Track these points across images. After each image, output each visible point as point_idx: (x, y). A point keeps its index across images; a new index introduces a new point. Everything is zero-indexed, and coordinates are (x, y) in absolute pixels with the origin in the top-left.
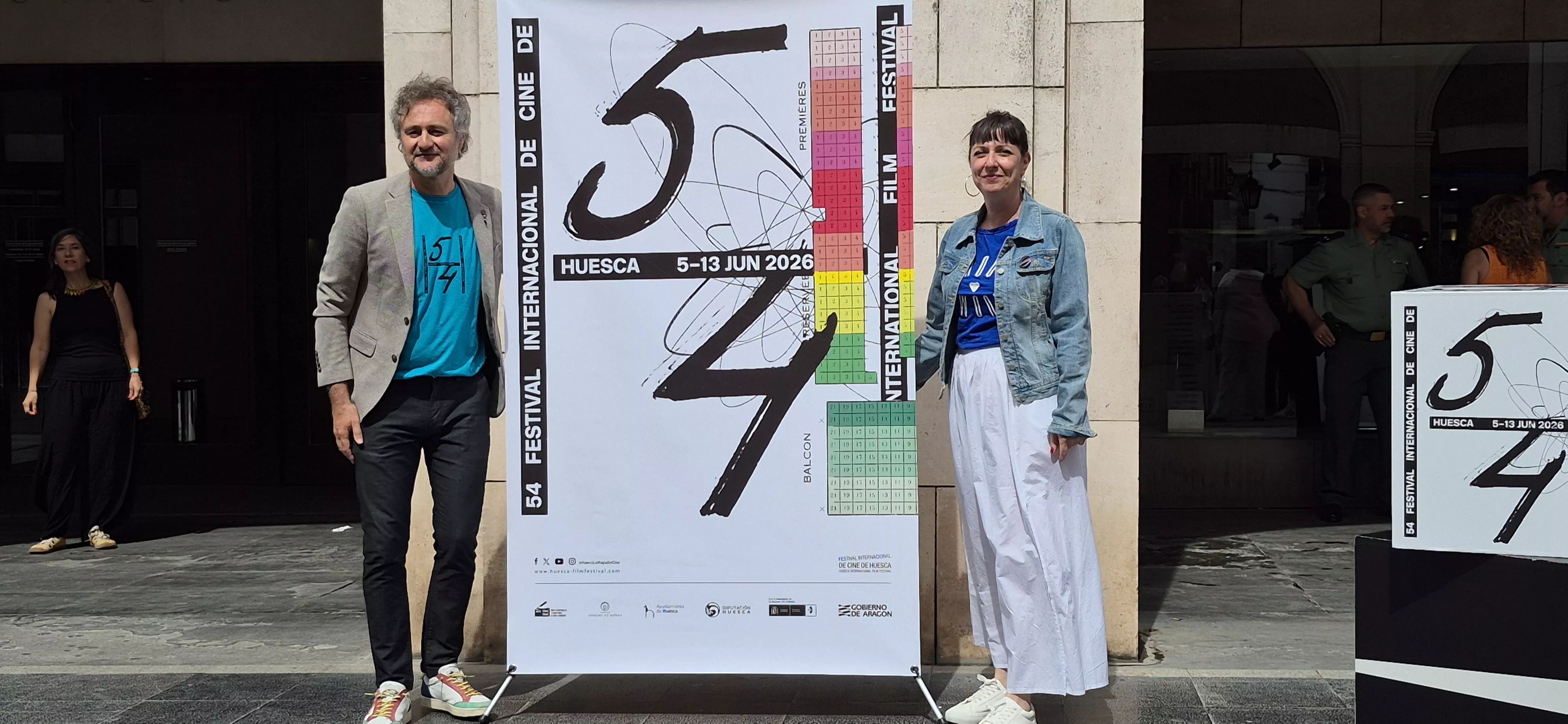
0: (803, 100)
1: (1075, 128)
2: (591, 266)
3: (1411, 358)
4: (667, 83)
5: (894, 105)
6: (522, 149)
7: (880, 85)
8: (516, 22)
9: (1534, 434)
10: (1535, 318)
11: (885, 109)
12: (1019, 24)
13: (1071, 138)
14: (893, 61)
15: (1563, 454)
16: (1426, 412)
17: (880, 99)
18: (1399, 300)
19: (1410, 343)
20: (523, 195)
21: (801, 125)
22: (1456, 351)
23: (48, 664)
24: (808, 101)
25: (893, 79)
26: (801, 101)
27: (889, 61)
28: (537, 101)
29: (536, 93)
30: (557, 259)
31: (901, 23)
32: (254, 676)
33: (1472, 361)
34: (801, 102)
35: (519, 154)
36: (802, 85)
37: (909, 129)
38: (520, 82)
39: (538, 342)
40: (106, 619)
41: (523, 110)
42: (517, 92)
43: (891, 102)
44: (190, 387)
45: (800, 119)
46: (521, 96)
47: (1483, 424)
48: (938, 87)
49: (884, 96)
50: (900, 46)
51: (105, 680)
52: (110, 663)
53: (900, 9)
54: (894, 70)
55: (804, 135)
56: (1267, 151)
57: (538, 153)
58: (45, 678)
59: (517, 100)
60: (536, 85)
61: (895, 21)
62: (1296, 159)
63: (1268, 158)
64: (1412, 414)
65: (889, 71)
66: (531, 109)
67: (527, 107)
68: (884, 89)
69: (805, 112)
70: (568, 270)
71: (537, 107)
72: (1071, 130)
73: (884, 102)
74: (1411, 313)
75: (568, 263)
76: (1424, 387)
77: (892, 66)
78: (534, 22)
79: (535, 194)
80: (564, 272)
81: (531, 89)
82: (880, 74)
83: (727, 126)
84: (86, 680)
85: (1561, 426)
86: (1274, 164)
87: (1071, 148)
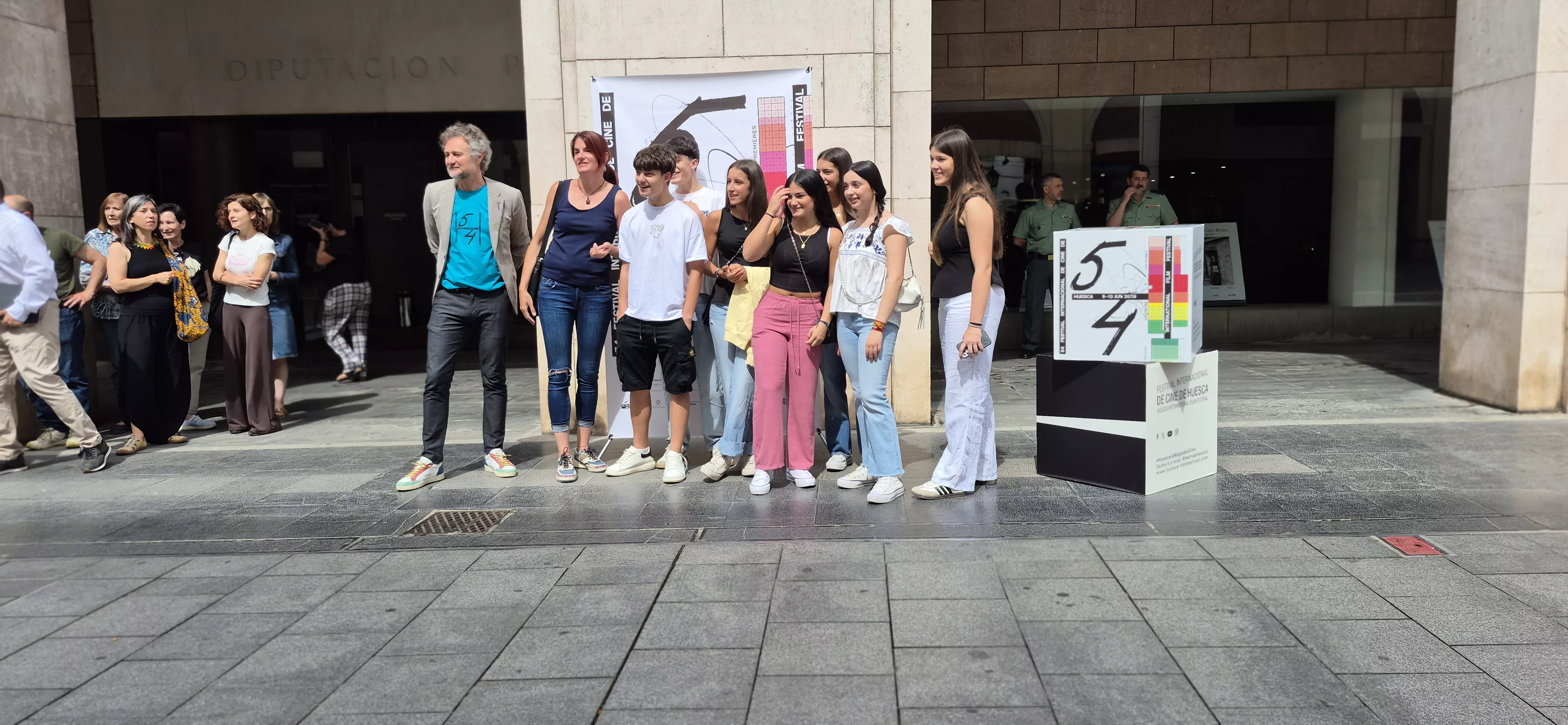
0: (755, 135)
1: (896, 148)
3: (1063, 265)
5: (803, 137)
7: (795, 127)
8: (601, 95)
9: (1122, 301)
10: (1122, 244)
12: (866, 92)
13: (894, 154)
14: (802, 114)
15: (1136, 311)
16: (1070, 291)
17: (795, 134)
18: (1058, 235)
19: (1063, 257)
21: (754, 148)
22: (1085, 261)
23: (357, 441)
24: (757, 136)
25: (802, 124)
27: (799, 114)
29: (613, 133)
31: (805, 94)
33: (1092, 265)
36: (754, 126)
38: (605, 127)
40: (381, 419)
43: (801, 136)
44: (407, 296)
45: (754, 145)
47: (1097, 297)
48: (824, 127)
49: (798, 133)
50: (805, 106)
51: (390, 449)
52: (391, 440)
53: (805, 87)
54: (802, 119)
56: (1001, 155)
58: (358, 448)
60: (613, 128)
61: (802, 93)
62: (1018, 159)
63: (1003, 158)
64: (1063, 293)
65: (800, 120)
68: (797, 129)
69: (756, 141)
72: (894, 150)
73: (797, 136)
74: (1063, 242)
76: (1069, 279)
77: (801, 117)
78: (611, 95)
81: (611, 131)
82: (795, 121)
83: (715, 149)
84: (379, 449)
85: (1135, 297)
86: (1006, 162)
87: (894, 158)
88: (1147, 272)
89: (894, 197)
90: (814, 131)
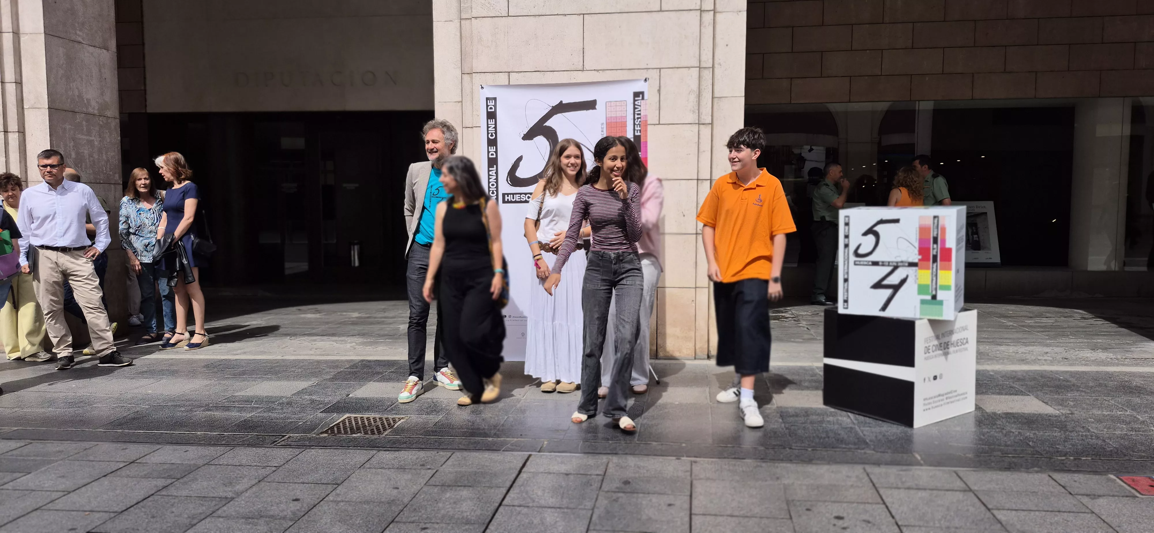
1: (716, 141)
2: (517, 198)
3: (847, 237)
4: (548, 124)
5: (640, 132)
6: (490, 150)
7: (634, 124)
8: (487, 99)
9: (896, 268)
10: (897, 221)
11: (636, 134)
12: (693, 98)
13: (714, 145)
14: (640, 114)
15: (907, 276)
16: (852, 258)
17: (634, 130)
18: (843, 213)
19: (847, 231)
20: (490, 169)
22: (865, 234)
23: (304, 355)
25: (640, 121)
26: (602, 130)
27: (638, 114)
28: (496, 130)
29: (495, 128)
30: (504, 195)
31: (643, 99)
32: (385, 361)
33: (871, 238)
35: (489, 152)
36: (602, 124)
37: (646, 143)
38: (489, 123)
40: (325, 338)
41: (490, 134)
42: (488, 127)
43: (639, 131)
44: (356, 244)
46: (490, 129)
47: (875, 264)
48: (659, 124)
49: (636, 128)
50: (642, 108)
51: (326, 362)
52: (329, 355)
53: (642, 93)
54: (640, 118)
56: (807, 145)
57: (496, 152)
58: (303, 361)
59: (488, 130)
60: (496, 124)
61: (641, 98)
63: (809, 147)
64: (847, 260)
65: (638, 118)
66: (494, 134)
67: (492, 133)
68: (636, 126)
70: (508, 199)
71: (496, 133)
72: (714, 142)
73: (636, 131)
74: (847, 219)
75: (508, 196)
76: (852, 248)
77: (639, 116)
78: (495, 99)
79: (495, 168)
80: (506, 200)
81: (494, 126)
82: (634, 119)
84: (318, 362)
85: (907, 264)
86: (811, 150)
87: (714, 149)
88: (917, 245)
90: (649, 128)
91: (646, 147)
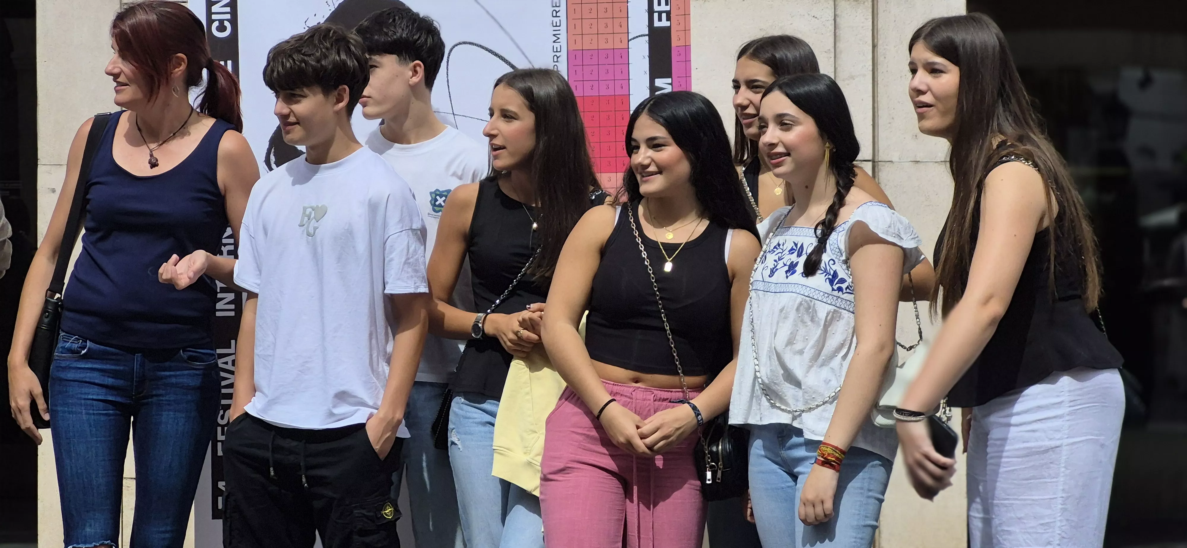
0: (557, 12)
1: (886, 47)
5: (668, 19)
11: (657, 24)
13: (880, 59)
17: (651, 11)
21: (554, 42)
24: (563, 13)
26: (554, 12)
28: (234, 13)
29: (232, 5)
34: (554, 15)
37: (687, 48)
39: (232, 307)
41: (216, 24)
42: (210, 4)
43: (664, 16)
45: (554, 35)
46: (215, 8)
49: (656, 8)
55: (558, 54)
59: (209, 13)
66: (227, 24)
67: (221, 22)
68: (656, 1)
69: (560, 26)
71: (234, 21)
72: (880, 49)
73: (656, 15)
81: (227, 0)
83: (465, 43)
86: (1146, 82)
87: (881, 69)
89: (882, 156)
90: (695, 5)
91: (687, 61)
